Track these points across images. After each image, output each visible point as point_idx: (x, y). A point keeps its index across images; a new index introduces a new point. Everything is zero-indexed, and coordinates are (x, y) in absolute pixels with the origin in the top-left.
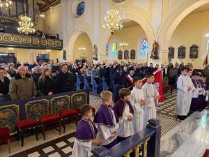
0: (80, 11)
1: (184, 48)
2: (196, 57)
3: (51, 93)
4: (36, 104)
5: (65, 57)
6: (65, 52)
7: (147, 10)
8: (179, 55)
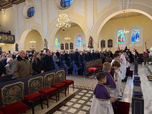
0: (30, 13)
1: (104, 41)
2: (111, 46)
3: (42, 71)
4: (34, 81)
5: (17, 49)
6: (17, 45)
7: (84, 16)
8: (101, 46)
